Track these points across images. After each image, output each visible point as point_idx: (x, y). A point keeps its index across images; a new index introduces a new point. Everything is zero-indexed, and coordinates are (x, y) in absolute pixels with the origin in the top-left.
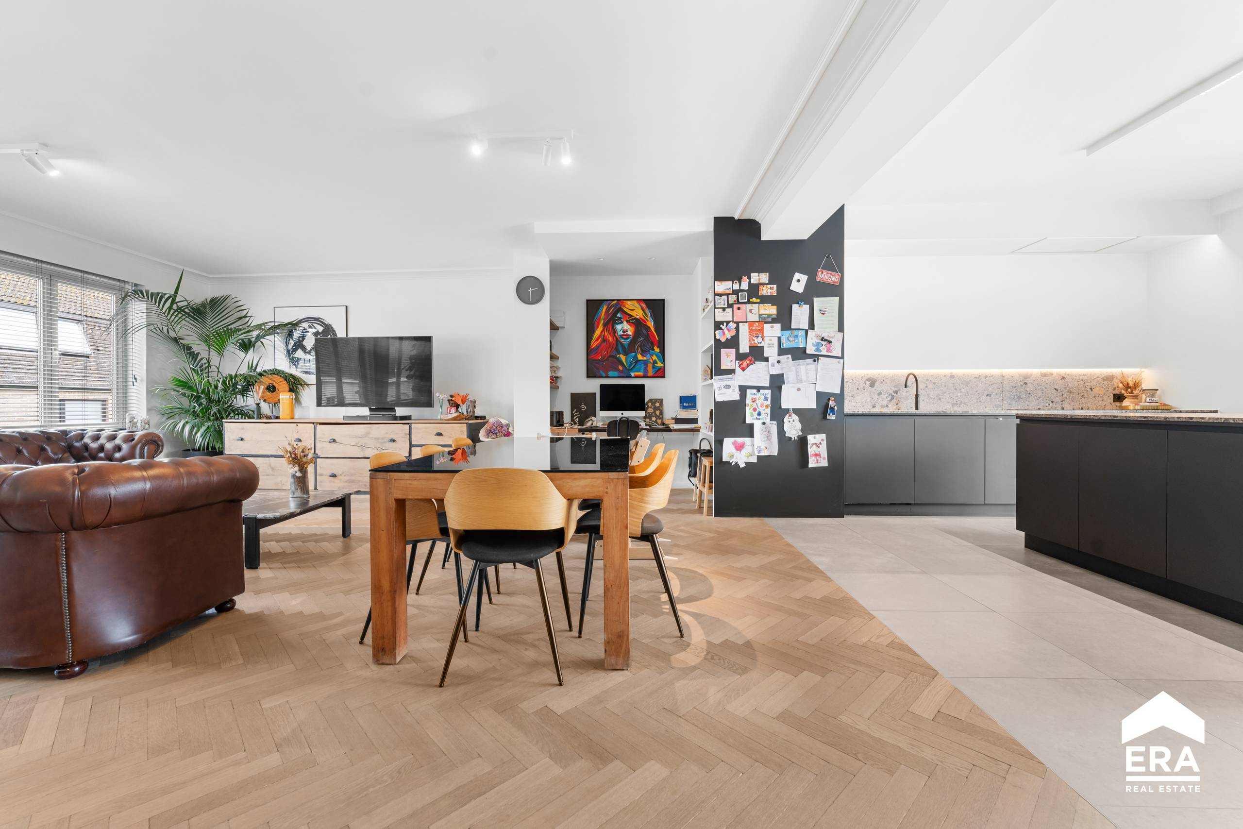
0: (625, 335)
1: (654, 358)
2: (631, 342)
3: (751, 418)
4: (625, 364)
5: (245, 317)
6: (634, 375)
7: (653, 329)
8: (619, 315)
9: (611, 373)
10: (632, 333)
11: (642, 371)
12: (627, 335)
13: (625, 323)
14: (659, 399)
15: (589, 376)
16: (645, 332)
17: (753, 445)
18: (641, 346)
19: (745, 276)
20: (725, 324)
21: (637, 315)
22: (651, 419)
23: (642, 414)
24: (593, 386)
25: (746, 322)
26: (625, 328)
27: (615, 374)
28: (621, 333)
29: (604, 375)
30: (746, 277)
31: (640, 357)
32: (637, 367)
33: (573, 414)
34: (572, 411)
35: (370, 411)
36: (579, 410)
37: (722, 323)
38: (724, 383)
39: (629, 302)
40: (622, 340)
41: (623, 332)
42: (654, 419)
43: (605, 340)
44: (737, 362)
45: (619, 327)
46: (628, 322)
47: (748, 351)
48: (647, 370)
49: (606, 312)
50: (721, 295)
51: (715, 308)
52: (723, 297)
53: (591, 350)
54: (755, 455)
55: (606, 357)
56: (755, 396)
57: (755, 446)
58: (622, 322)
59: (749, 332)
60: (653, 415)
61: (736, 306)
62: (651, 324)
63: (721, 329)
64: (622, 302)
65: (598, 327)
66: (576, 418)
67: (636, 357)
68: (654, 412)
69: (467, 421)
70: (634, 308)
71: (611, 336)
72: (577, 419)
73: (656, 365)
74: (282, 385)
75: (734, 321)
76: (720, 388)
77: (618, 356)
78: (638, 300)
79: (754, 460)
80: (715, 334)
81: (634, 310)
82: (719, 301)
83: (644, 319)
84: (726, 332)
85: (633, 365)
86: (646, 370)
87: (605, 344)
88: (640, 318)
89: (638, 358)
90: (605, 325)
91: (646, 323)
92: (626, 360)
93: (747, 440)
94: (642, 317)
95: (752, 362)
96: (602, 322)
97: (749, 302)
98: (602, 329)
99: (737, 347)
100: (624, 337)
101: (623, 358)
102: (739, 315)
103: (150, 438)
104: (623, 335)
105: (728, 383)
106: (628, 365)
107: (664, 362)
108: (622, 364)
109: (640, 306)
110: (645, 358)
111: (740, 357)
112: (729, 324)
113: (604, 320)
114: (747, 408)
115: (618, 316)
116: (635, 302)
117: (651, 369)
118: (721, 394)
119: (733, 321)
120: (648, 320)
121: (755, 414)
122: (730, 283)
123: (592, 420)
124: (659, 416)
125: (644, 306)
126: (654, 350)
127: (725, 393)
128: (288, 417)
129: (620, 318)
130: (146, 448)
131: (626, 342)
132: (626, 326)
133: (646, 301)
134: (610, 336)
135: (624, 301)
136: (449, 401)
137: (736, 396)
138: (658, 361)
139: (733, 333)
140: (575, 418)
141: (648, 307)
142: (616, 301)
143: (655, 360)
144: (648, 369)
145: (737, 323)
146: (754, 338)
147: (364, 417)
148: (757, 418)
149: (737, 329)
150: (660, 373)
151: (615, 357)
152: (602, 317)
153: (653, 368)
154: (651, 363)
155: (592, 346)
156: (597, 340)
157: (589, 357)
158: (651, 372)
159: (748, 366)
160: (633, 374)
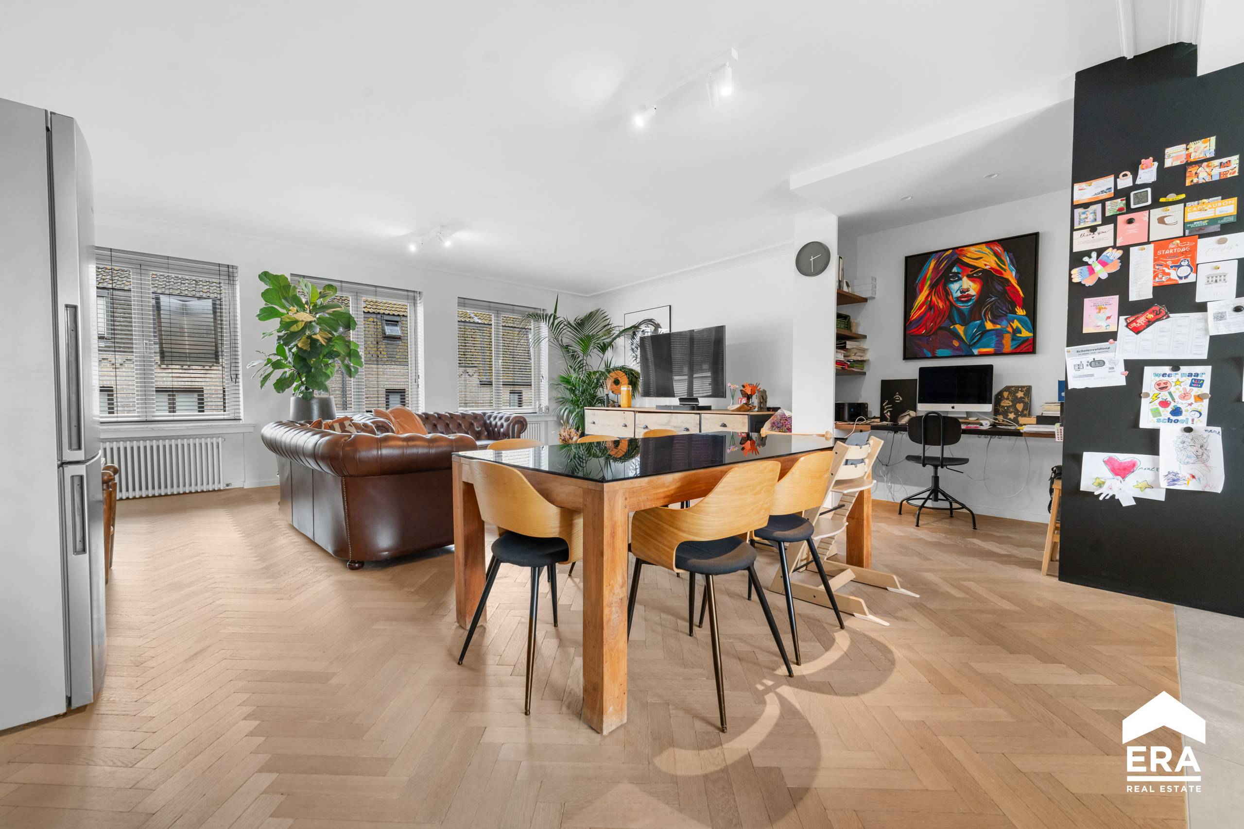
0: (965, 295)
1: (1016, 324)
2: (975, 305)
3: (1155, 419)
4: (964, 338)
5: (608, 325)
6: (979, 352)
7: (1014, 282)
8: (955, 270)
9: (939, 352)
10: (978, 293)
11: (993, 345)
12: (968, 296)
13: (965, 279)
14: (1023, 387)
15: (906, 357)
16: (999, 288)
17: (1158, 469)
18: (991, 310)
19: (1147, 158)
20: (1094, 255)
21: (986, 265)
22: (1006, 416)
23: (988, 408)
24: (910, 371)
25: (1149, 242)
26: (965, 287)
27: (948, 352)
28: (959, 294)
29: (929, 355)
30: (1151, 158)
31: (989, 325)
32: (983, 341)
33: (884, 407)
34: (882, 402)
35: (680, 401)
36: (892, 401)
37: (1088, 253)
38: (1090, 358)
39: (972, 249)
40: (960, 305)
41: (961, 293)
42: (1012, 416)
43: (931, 306)
44: (1122, 318)
45: (954, 287)
46: (970, 277)
47: (1151, 296)
48: (1003, 344)
49: (934, 268)
50: (1086, 206)
51: (1072, 229)
52: (1092, 208)
53: (911, 322)
54: (1159, 487)
55: (933, 330)
56: (1166, 378)
57: (1160, 470)
58: (960, 279)
59: (1155, 260)
60: (1011, 410)
61: (1121, 219)
62: (1011, 275)
63: (1086, 264)
64: (961, 250)
65: (921, 290)
66: (887, 412)
67: (982, 325)
68: (1014, 406)
69: (748, 413)
70: (981, 255)
71: (941, 300)
72: (889, 414)
73: (1018, 335)
74: (624, 379)
75: (1118, 245)
76: (1079, 367)
77: (952, 327)
78: (988, 243)
79: (1159, 496)
80: (1070, 275)
81: (982, 258)
82: (1083, 216)
83: (999, 269)
84: (1098, 267)
85: (977, 338)
86: (999, 344)
87: (932, 312)
88: (991, 268)
89: (985, 328)
90: (932, 287)
91: (1002, 274)
92: (965, 332)
93: (1143, 460)
94: (994, 266)
95: (1160, 316)
96: (928, 283)
97: (1156, 204)
98: (927, 292)
99: (1123, 291)
100: (963, 299)
101: (960, 329)
102: (1128, 233)
103: (518, 419)
104: (961, 297)
105: (1098, 357)
106: (969, 339)
107: (1034, 328)
108: (957, 336)
109: (991, 249)
110: (998, 327)
111: (1129, 309)
112: (1105, 253)
113: (932, 280)
114: (1144, 402)
115: (953, 271)
116: (984, 247)
117: (1010, 342)
118: (1080, 376)
119: (1114, 247)
120: (1005, 270)
121: (1166, 412)
122: (1111, 178)
123: (909, 415)
124: (1022, 411)
125: (999, 249)
126: (1015, 313)
127: (1092, 375)
128: (626, 406)
129: (956, 274)
130: (516, 426)
131: (965, 307)
132: (966, 283)
133: (1002, 242)
134: (939, 301)
135: (965, 248)
136: (741, 391)
137: (1118, 378)
138: (1023, 330)
139: (1115, 267)
140: (885, 412)
141: (1006, 249)
142: (950, 251)
143: (1017, 327)
144: (1004, 342)
145: (1126, 249)
146: (1167, 270)
147: (675, 407)
148: (1169, 419)
149: (1125, 260)
150: (1029, 347)
151: (947, 329)
152: (928, 277)
153: (1013, 340)
154: (1009, 332)
155: (912, 317)
156: (920, 308)
157: (907, 333)
158: (1008, 344)
159: (1149, 323)
160: (976, 352)
